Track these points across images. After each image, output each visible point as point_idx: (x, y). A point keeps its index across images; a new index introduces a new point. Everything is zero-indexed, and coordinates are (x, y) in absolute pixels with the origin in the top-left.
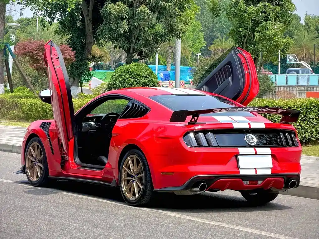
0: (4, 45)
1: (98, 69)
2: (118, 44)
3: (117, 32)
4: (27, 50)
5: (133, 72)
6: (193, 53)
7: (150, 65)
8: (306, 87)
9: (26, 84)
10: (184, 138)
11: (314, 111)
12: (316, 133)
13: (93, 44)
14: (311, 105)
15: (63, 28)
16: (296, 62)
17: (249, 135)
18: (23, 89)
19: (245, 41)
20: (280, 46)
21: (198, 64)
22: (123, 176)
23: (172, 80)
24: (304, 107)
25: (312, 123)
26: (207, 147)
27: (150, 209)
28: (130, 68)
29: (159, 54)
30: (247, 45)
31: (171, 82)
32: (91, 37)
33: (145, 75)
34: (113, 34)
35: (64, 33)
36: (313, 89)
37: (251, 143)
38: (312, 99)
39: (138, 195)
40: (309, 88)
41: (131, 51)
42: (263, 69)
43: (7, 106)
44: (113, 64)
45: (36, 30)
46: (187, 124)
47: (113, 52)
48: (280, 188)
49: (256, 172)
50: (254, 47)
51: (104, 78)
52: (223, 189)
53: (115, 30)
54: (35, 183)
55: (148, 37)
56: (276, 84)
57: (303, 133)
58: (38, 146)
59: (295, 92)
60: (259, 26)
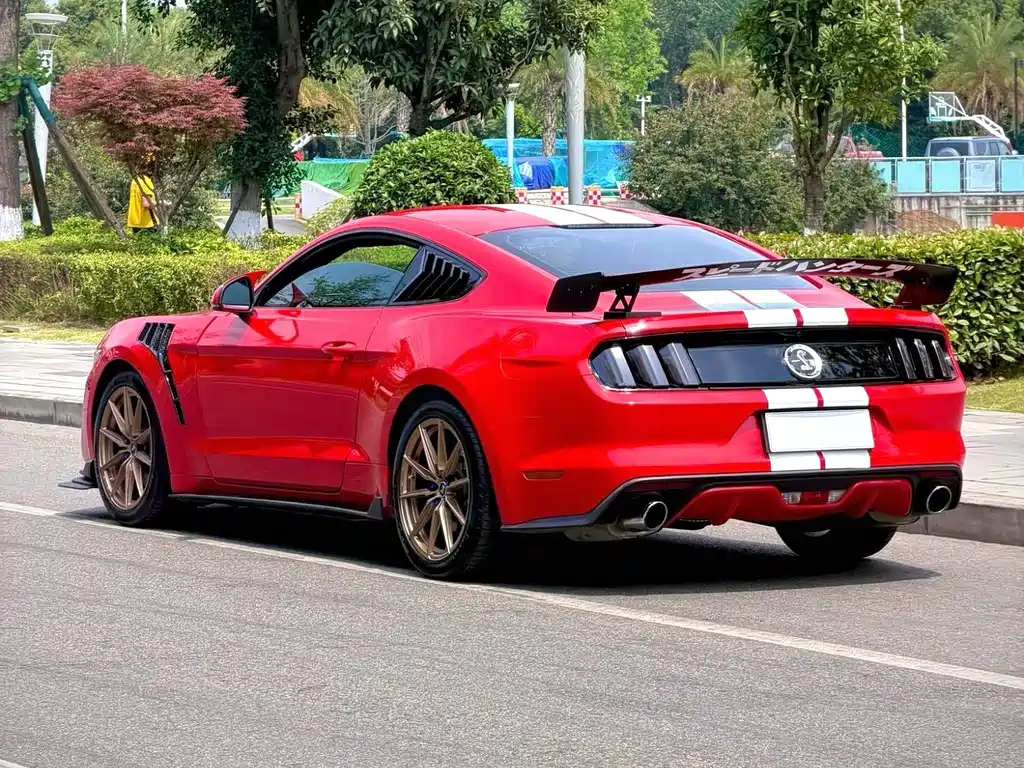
0: (19, 82)
1: (323, 155)
2: (382, 71)
3: (377, 31)
4: (91, 99)
5: (433, 160)
6: (626, 97)
7: (488, 137)
8: (991, 196)
9: (95, 207)
10: (594, 361)
11: (1010, 270)
12: (1016, 340)
13: (302, 75)
14: (998, 250)
15: (204, 25)
16: (959, 118)
17: (797, 346)
18: (83, 224)
19: (787, 53)
20: (898, 64)
21: (643, 132)
22: (403, 484)
23: (559, 184)
24: (975, 258)
25: (1002, 308)
26: (666, 387)
27: (491, 588)
28: (423, 148)
29: (518, 103)
30: (795, 65)
31: (558, 190)
32: (296, 51)
33: (471, 169)
34: (364, 40)
35: (210, 41)
36: (1014, 202)
37: (803, 372)
38: (1001, 231)
39: (454, 542)
40: (1001, 202)
41: (425, 94)
42: (853, 144)
43: (33, 279)
44: (372, 138)
45: (120, 35)
46: (601, 318)
47: (371, 98)
48: (900, 512)
49: (823, 463)
50: (818, 70)
51: (343, 182)
52: (719, 520)
53: (373, 27)
54: (128, 515)
55: (479, 49)
56: (894, 188)
57: (976, 339)
58: (134, 400)
59: (955, 215)
60: (831, 3)
